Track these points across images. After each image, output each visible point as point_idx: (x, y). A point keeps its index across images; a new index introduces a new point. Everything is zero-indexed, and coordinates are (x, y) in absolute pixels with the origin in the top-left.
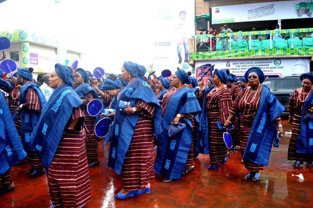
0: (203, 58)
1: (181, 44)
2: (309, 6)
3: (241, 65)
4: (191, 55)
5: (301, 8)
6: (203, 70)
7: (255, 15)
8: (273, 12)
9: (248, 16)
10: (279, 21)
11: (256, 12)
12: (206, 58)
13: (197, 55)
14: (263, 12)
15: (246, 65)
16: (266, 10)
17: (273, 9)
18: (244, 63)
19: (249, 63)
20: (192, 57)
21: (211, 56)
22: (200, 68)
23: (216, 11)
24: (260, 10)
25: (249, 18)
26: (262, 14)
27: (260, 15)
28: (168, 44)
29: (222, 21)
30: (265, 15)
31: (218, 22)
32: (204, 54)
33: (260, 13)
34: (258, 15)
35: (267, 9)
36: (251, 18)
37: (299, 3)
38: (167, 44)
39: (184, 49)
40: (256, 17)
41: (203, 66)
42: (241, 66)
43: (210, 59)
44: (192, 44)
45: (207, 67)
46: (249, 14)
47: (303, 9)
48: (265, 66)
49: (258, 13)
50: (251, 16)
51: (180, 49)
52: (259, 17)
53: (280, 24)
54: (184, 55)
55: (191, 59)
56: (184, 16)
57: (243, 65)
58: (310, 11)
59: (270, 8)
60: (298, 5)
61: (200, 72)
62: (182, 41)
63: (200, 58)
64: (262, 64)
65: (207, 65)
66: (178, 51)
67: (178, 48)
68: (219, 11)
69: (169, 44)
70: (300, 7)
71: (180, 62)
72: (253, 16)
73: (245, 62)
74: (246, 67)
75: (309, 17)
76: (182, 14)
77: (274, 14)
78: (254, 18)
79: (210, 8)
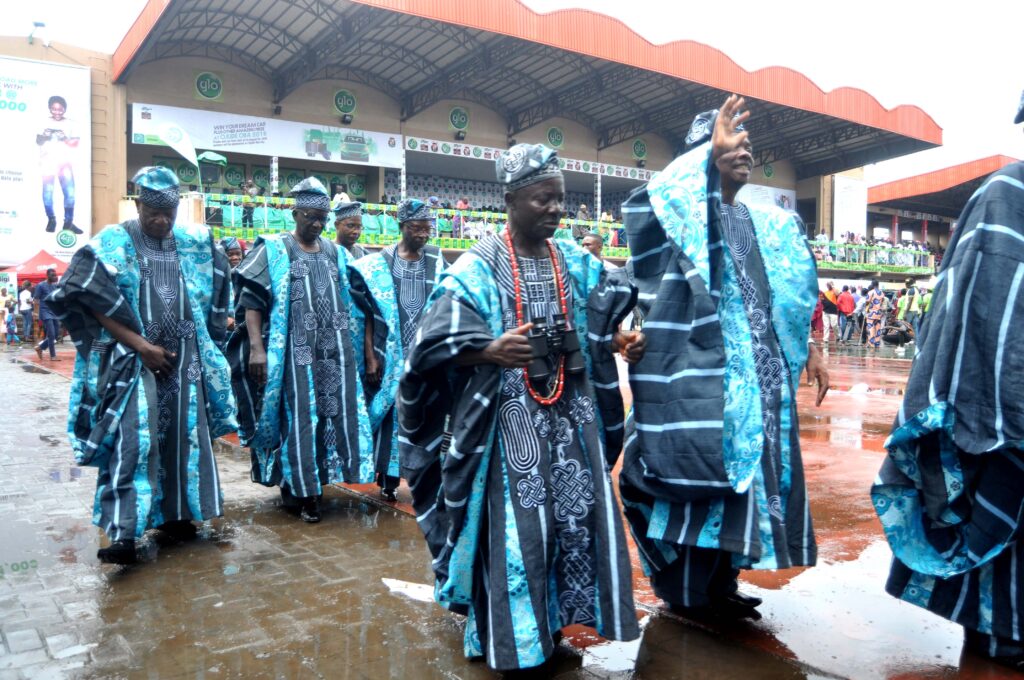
1: (52, 181)
2: (325, 137)
5: (313, 141)
7: (228, 140)
8: (263, 139)
9: (215, 138)
10: (273, 159)
11: (230, 133)
14: (245, 135)
16: (251, 133)
17: (263, 132)
23: (143, 114)
24: (239, 129)
25: (217, 143)
26: (242, 139)
27: (238, 141)
28: (16, 176)
29: (155, 140)
30: (250, 143)
31: (149, 139)
33: (239, 136)
34: (234, 139)
35: (252, 130)
36: (221, 143)
37: (309, 129)
38: (12, 176)
39: (63, 197)
40: (232, 143)
46: (216, 135)
47: (316, 143)
50: (221, 140)
51: (52, 192)
52: (237, 144)
53: (275, 165)
54: (63, 212)
56: (60, 110)
58: (328, 148)
59: (258, 129)
60: (307, 132)
62: (55, 173)
66: (44, 199)
67: (45, 191)
68: (149, 114)
69: (19, 177)
70: (312, 138)
71: (51, 227)
72: (225, 141)
75: (327, 159)
76: (57, 105)
77: (265, 144)
78: (226, 144)
79: (129, 102)
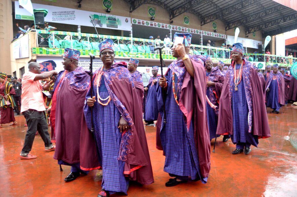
0: (47, 54)
2: (100, 18)
3: (81, 62)
4: (33, 50)
5: (95, 19)
6: (45, 66)
7: (59, 18)
8: (74, 18)
9: (53, 17)
10: (79, 26)
11: (59, 15)
12: (50, 55)
13: (41, 51)
14: (66, 16)
15: (85, 63)
16: (69, 15)
17: (74, 15)
18: (83, 61)
19: (87, 61)
20: (35, 52)
21: (55, 53)
22: (42, 64)
24: (63, 13)
25: (54, 19)
26: (65, 18)
27: (63, 18)
29: (26, 18)
30: (68, 20)
32: (48, 50)
33: (63, 16)
34: (61, 18)
36: (56, 19)
37: (93, 14)
40: (60, 19)
41: (45, 62)
42: (80, 64)
43: (55, 55)
44: (34, 38)
45: (49, 64)
46: (53, 16)
47: (96, 20)
48: (99, 65)
49: (62, 17)
50: (56, 18)
52: (63, 20)
53: (79, 29)
55: (34, 54)
57: (83, 63)
58: (101, 22)
59: (72, 14)
61: (43, 69)
63: (44, 54)
64: (97, 63)
65: (49, 61)
72: (57, 19)
73: (85, 60)
74: (85, 65)
75: (101, 27)
77: (75, 20)
78: (58, 20)
79: (13, 1)
